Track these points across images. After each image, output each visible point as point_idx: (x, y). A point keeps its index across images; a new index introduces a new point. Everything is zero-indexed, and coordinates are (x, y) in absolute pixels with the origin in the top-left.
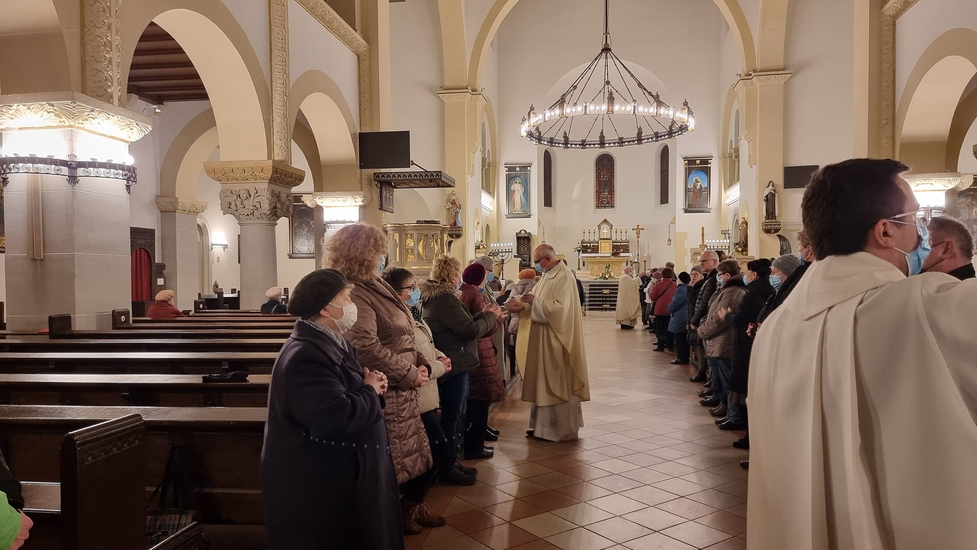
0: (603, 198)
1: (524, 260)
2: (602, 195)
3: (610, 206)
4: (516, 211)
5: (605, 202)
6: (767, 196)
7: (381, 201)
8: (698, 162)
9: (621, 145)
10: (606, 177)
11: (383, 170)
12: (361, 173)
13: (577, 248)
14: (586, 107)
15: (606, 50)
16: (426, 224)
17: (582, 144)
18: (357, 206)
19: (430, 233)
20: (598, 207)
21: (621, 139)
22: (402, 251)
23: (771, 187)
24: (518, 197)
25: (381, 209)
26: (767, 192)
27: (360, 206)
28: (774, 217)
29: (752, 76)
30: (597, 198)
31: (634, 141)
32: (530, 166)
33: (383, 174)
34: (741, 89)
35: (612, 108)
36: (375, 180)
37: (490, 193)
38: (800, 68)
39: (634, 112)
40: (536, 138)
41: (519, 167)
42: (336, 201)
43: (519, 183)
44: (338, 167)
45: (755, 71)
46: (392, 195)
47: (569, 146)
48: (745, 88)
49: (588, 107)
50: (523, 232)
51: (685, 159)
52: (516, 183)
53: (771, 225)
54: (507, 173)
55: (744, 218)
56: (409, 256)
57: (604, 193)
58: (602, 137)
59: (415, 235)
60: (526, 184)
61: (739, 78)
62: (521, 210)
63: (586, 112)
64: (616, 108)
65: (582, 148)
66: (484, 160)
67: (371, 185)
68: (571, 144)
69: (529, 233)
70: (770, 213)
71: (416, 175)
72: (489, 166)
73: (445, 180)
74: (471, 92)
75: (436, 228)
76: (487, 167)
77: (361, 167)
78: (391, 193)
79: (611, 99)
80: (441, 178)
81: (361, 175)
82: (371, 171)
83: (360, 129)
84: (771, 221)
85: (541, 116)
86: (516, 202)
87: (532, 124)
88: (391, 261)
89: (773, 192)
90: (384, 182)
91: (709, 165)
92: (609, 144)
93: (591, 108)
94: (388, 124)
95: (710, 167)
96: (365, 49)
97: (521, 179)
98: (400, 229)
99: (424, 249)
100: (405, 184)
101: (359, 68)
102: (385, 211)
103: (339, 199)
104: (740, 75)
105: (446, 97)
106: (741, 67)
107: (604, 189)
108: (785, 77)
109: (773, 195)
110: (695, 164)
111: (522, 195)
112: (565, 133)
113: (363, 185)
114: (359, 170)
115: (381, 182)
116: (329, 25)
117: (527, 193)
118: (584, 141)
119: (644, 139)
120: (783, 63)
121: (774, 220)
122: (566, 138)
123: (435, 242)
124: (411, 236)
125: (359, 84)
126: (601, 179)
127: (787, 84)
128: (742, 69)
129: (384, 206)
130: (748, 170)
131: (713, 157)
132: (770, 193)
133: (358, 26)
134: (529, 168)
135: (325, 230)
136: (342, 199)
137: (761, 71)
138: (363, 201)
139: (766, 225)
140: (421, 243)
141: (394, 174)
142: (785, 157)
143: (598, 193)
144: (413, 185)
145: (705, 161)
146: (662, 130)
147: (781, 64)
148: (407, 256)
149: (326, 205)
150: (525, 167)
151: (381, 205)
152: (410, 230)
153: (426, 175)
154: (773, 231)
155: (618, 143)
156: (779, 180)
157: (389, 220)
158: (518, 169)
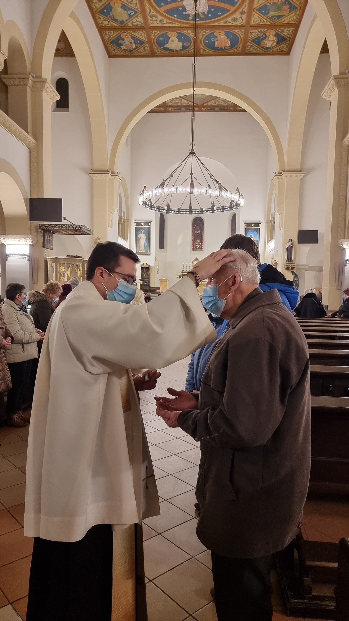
0: (197, 245)
1: (146, 282)
2: (196, 243)
3: (200, 250)
4: (141, 251)
5: (198, 247)
6: (288, 248)
7: (44, 242)
8: (253, 225)
9: (202, 213)
10: (198, 231)
11: (45, 223)
12: (31, 223)
13: (179, 275)
14: (177, 189)
15: (192, 153)
16: (72, 258)
17: (178, 211)
18: (28, 245)
19: (75, 264)
20: (193, 250)
21: (202, 209)
22: (57, 273)
23: (290, 242)
24: (143, 242)
25: (44, 247)
26: (288, 245)
27: (30, 245)
28: (291, 260)
29: (282, 174)
30: (193, 244)
31: (210, 211)
32: (151, 223)
33: (45, 225)
34: (276, 181)
35: (193, 190)
36: (40, 229)
37: (124, 239)
38: (309, 171)
39: (206, 194)
40: (149, 206)
41: (144, 223)
42: (14, 241)
43: (143, 233)
44: (16, 219)
45: (284, 171)
46: (52, 239)
47: (170, 212)
48: (278, 181)
49: (178, 189)
50: (145, 264)
51: (245, 222)
52: (141, 233)
53: (289, 265)
54: (136, 226)
55: (276, 261)
56: (61, 277)
57: (197, 242)
58: (190, 207)
59: (66, 264)
60: (147, 234)
61: (274, 175)
62: (145, 250)
63: (177, 192)
64: (195, 190)
65: (178, 214)
66: (120, 217)
67: (37, 232)
68: (172, 211)
69: (149, 265)
70: (289, 259)
71: (66, 227)
72: (124, 221)
73: (85, 231)
74: (111, 173)
75: (79, 261)
76: (122, 222)
77: (31, 220)
78: (51, 237)
79: (192, 185)
80: (82, 229)
81: (31, 225)
82: (38, 223)
83: (31, 196)
84: (289, 263)
85: (150, 193)
86: (141, 245)
87: (145, 197)
88: (50, 280)
89: (291, 245)
90: (47, 230)
91: (259, 227)
92: (195, 211)
93: (180, 189)
94: (48, 194)
95: (260, 228)
96: (34, 144)
97: (144, 230)
98: (56, 260)
99: (71, 273)
100: (60, 232)
101: (30, 156)
102: (46, 248)
103: (16, 240)
104: (275, 173)
105: (95, 177)
106: (276, 169)
107: (197, 239)
108: (301, 176)
109: (291, 247)
110: (251, 226)
111: (145, 241)
112: (168, 204)
113: (32, 231)
114: (29, 222)
115: (44, 230)
116: (8, 128)
117: (148, 240)
118: (179, 209)
119: (215, 210)
120: (300, 167)
121: (291, 263)
122: (168, 207)
123: (78, 269)
124: (63, 265)
125: (30, 167)
126: (196, 233)
127: (302, 180)
128: (276, 170)
129: (46, 246)
130: (279, 232)
131: (261, 222)
132: (290, 246)
133: (29, 129)
134: (150, 224)
135: (7, 259)
136: (18, 240)
137: (287, 171)
138: (32, 242)
139: (287, 265)
140: (69, 269)
141: (52, 226)
142: (300, 224)
143: (194, 241)
144: (65, 233)
145: (257, 225)
146: (226, 205)
147: (298, 167)
148: (60, 278)
149: (7, 243)
150: (147, 223)
151: (44, 245)
152: (62, 261)
153: (73, 227)
154: (290, 269)
155: (200, 211)
156: (295, 238)
157: (49, 254)
158: (143, 224)
